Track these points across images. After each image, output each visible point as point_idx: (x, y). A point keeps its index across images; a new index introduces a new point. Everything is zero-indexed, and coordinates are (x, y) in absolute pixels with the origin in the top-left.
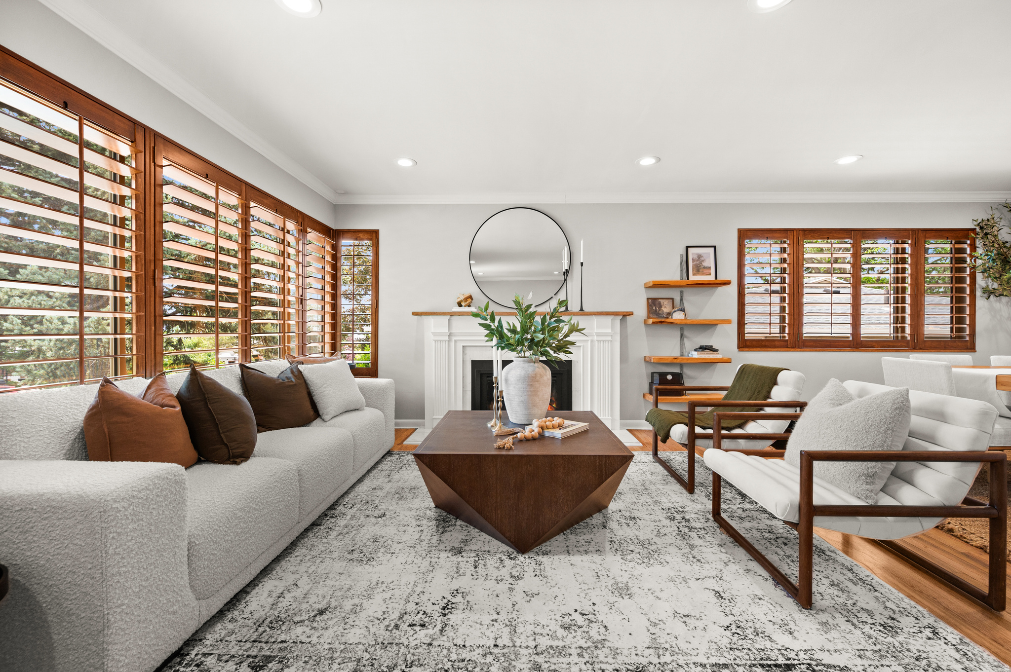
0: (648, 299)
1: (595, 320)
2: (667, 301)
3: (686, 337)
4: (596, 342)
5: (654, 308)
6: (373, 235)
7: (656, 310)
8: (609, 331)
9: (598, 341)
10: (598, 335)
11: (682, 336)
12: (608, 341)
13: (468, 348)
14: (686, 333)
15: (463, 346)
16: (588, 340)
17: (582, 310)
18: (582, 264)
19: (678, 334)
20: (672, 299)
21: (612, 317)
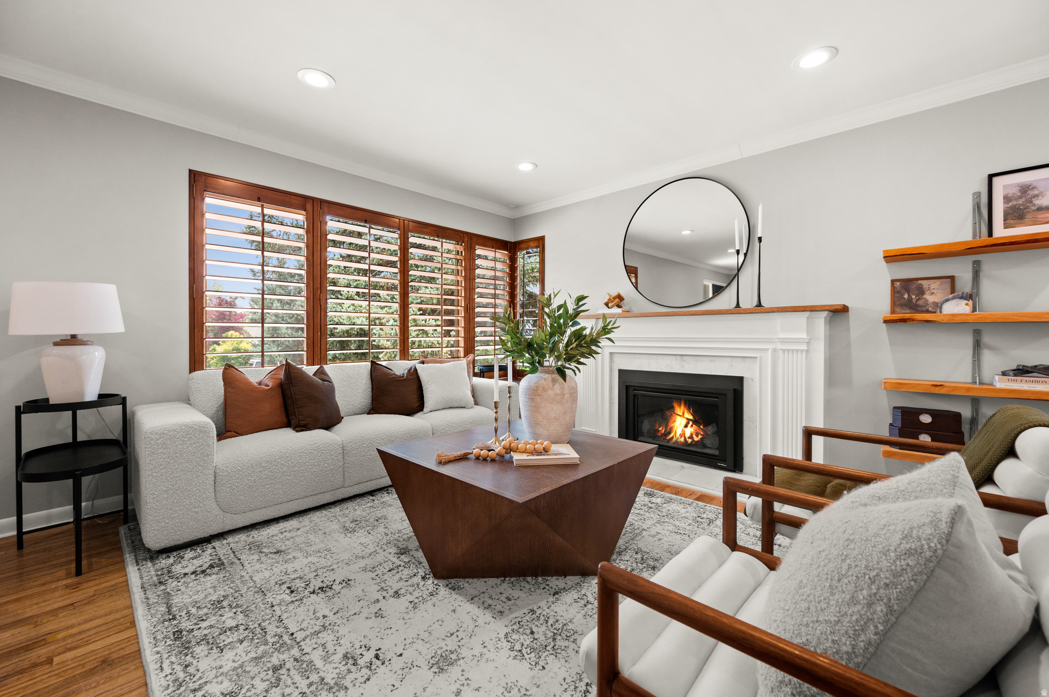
0: (893, 281)
1: (779, 320)
2: (938, 282)
3: (990, 348)
4: (781, 353)
5: (906, 296)
6: (540, 242)
7: (910, 299)
8: (804, 335)
9: (784, 350)
10: (783, 341)
11: (978, 345)
12: (802, 351)
13: (616, 355)
14: (986, 339)
15: (611, 353)
16: (767, 350)
17: (759, 304)
18: (760, 239)
19: (969, 340)
20: (952, 279)
21: (807, 314)
